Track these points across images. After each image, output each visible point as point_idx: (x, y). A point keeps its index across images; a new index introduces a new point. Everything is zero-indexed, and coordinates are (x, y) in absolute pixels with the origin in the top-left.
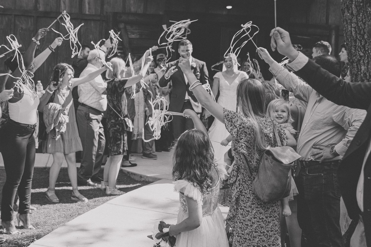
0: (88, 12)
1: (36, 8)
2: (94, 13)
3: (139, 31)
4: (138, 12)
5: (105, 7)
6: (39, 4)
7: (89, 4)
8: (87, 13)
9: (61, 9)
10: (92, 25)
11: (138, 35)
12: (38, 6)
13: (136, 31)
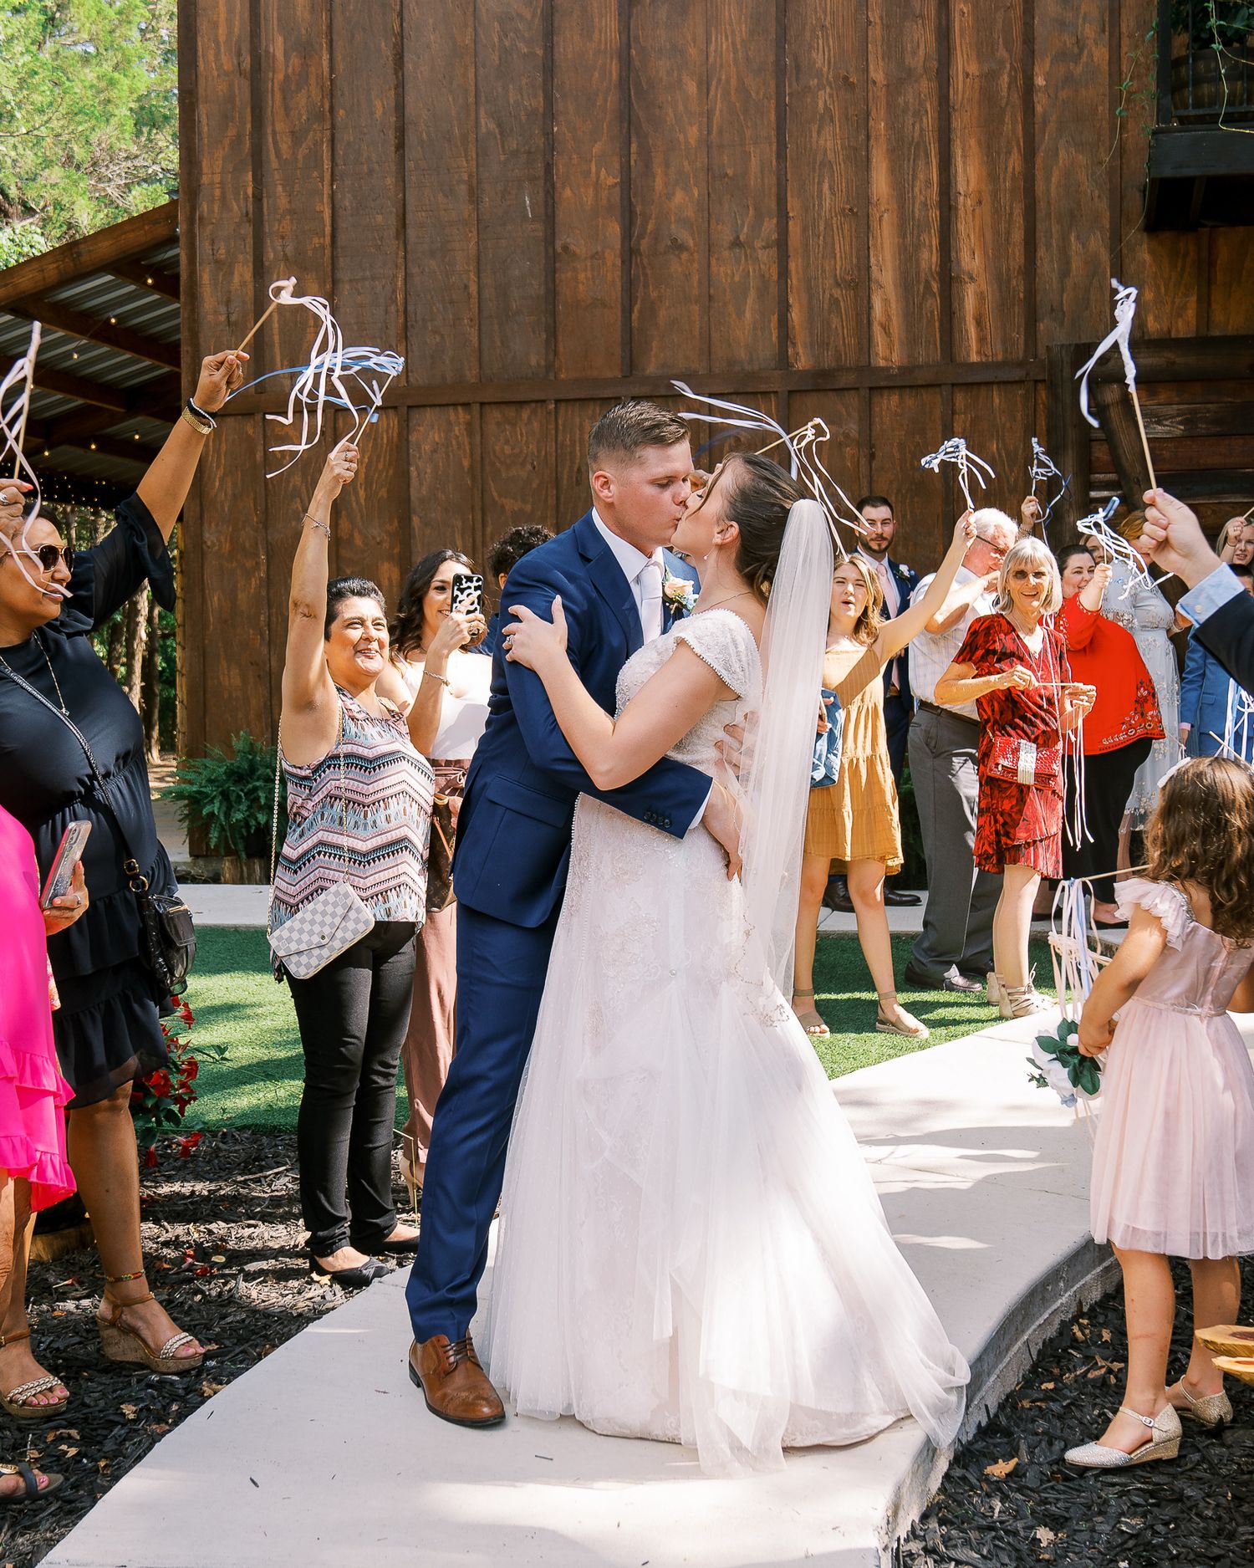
0: (979, 353)
1: (783, 360)
2: (1000, 358)
3: (1182, 407)
4: (1173, 335)
5: (1041, 326)
6: (794, 344)
7: (979, 323)
8: (974, 358)
9: (877, 354)
10: (997, 400)
11: (1180, 423)
12: (790, 351)
13: (1172, 409)
